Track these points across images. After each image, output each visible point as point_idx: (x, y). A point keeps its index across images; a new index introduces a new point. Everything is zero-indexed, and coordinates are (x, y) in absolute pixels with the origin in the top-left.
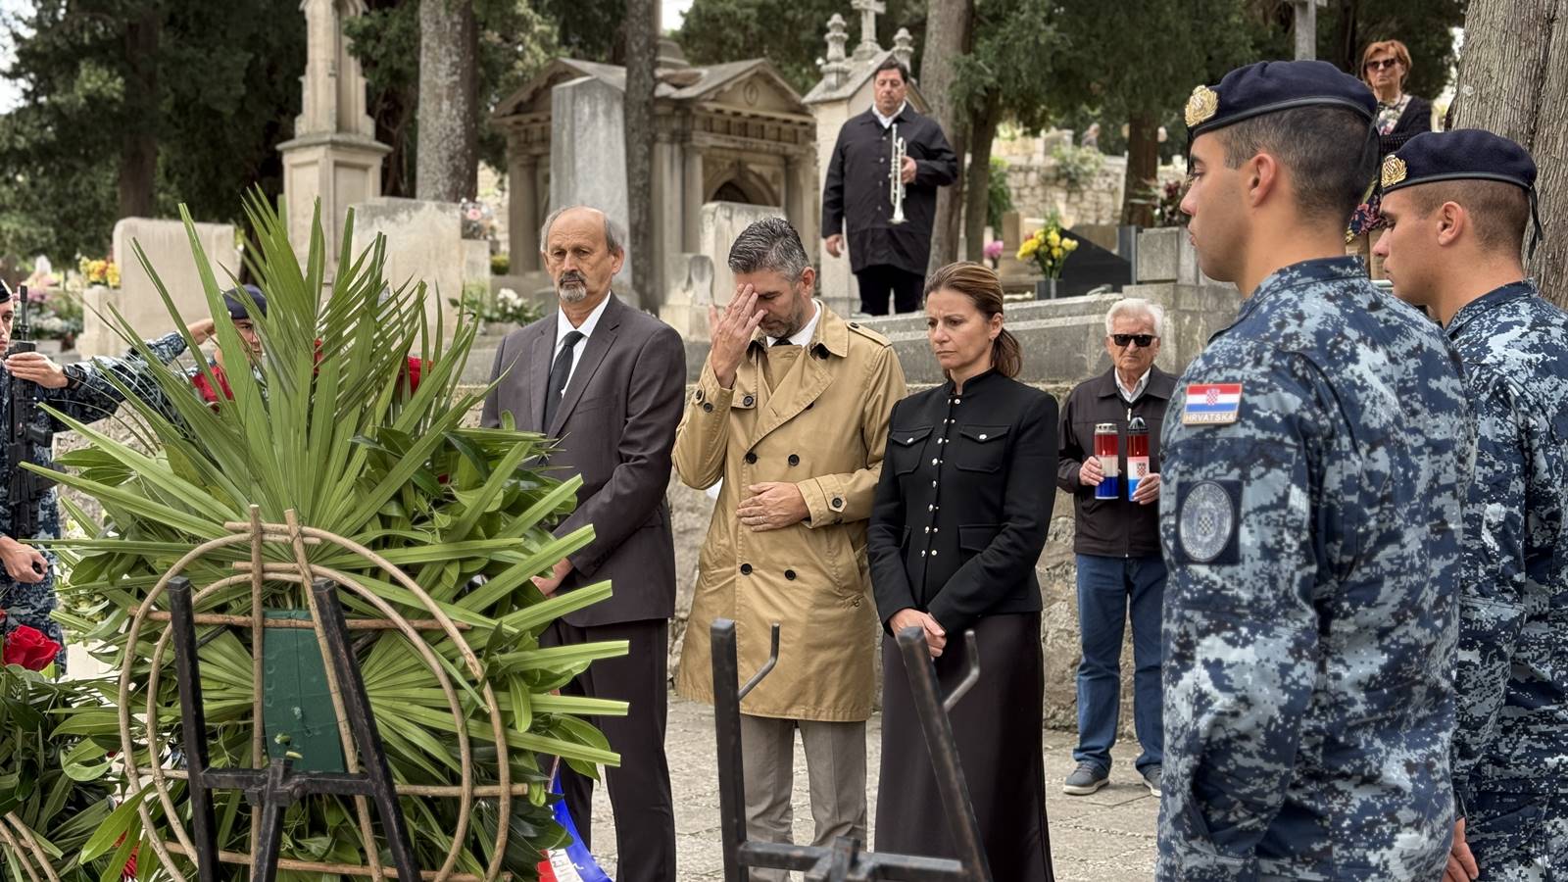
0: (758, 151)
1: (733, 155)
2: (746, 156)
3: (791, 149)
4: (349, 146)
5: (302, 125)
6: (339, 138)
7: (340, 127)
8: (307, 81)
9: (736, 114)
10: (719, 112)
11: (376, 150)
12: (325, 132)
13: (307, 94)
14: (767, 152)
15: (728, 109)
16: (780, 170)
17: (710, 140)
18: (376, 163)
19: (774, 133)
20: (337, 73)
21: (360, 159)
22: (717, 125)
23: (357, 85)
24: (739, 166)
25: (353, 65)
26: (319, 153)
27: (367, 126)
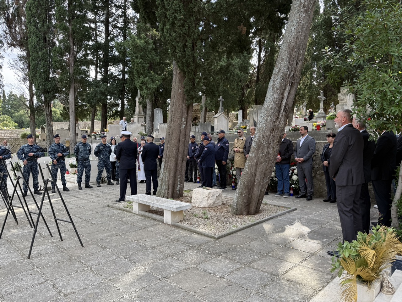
0: (199, 114)
1: (195, 114)
2: (197, 114)
4: (140, 115)
5: (135, 113)
7: (139, 113)
8: (136, 108)
9: (195, 109)
13: (136, 109)
18: (144, 117)
20: (139, 107)
21: (142, 117)
23: (141, 108)
26: (137, 116)
27: (143, 113)
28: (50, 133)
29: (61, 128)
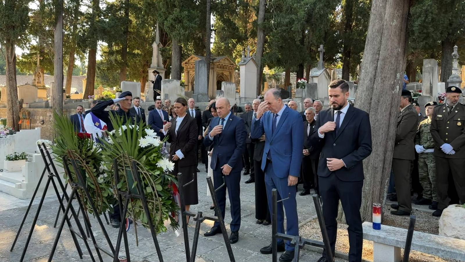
0: (225, 71)
1: (221, 72)
2: (223, 72)
3: (231, 71)
4: (160, 69)
5: (152, 66)
6: (158, 68)
7: (158, 66)
8: (153, 58)
9: (222, 65)
10: (219, 64)
11: (164, 70)
12: (155, 67)
13: (153, 60)
14: (227, 71)
15: (221, 64)
16: (229, 74)
17: (218, 69)
18: (164, 72)
19: (228, 68)
20: (158, 57)
22: (219, 67)
23: (161, 59)
24: (223, 73)
25: (160, 56)
27: (162, 66)
28: (12, 90)
29: (26, 84)
